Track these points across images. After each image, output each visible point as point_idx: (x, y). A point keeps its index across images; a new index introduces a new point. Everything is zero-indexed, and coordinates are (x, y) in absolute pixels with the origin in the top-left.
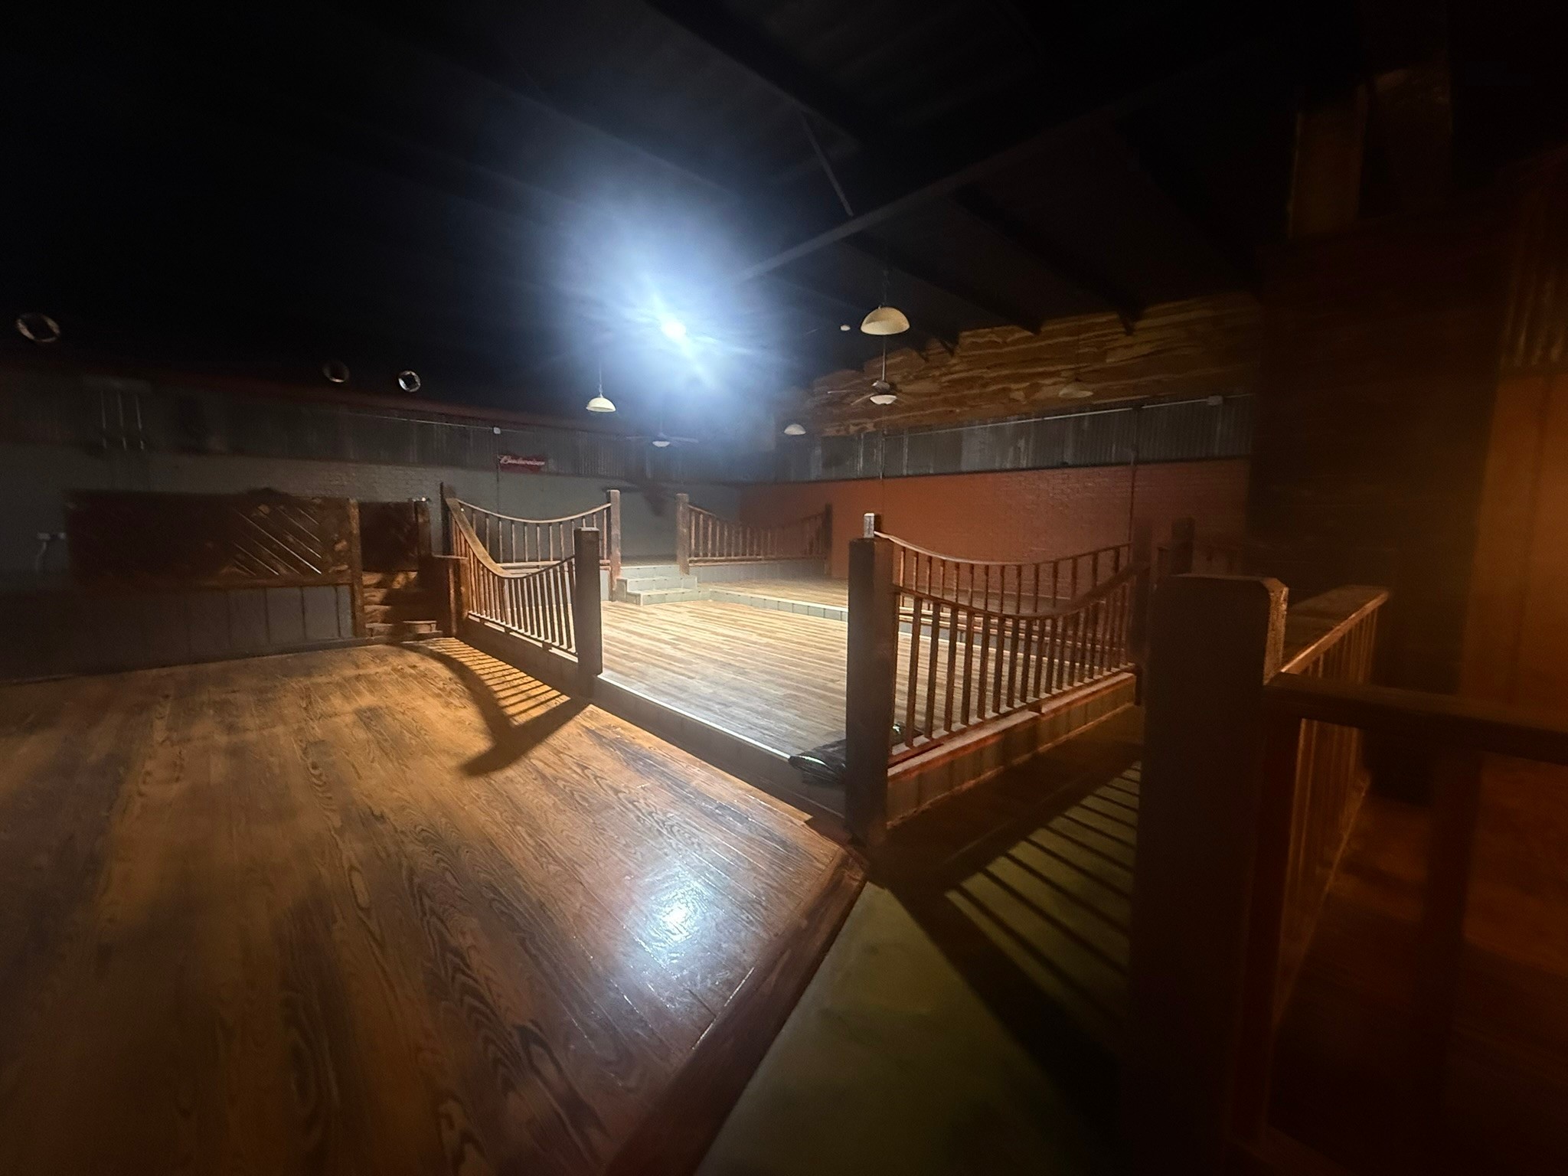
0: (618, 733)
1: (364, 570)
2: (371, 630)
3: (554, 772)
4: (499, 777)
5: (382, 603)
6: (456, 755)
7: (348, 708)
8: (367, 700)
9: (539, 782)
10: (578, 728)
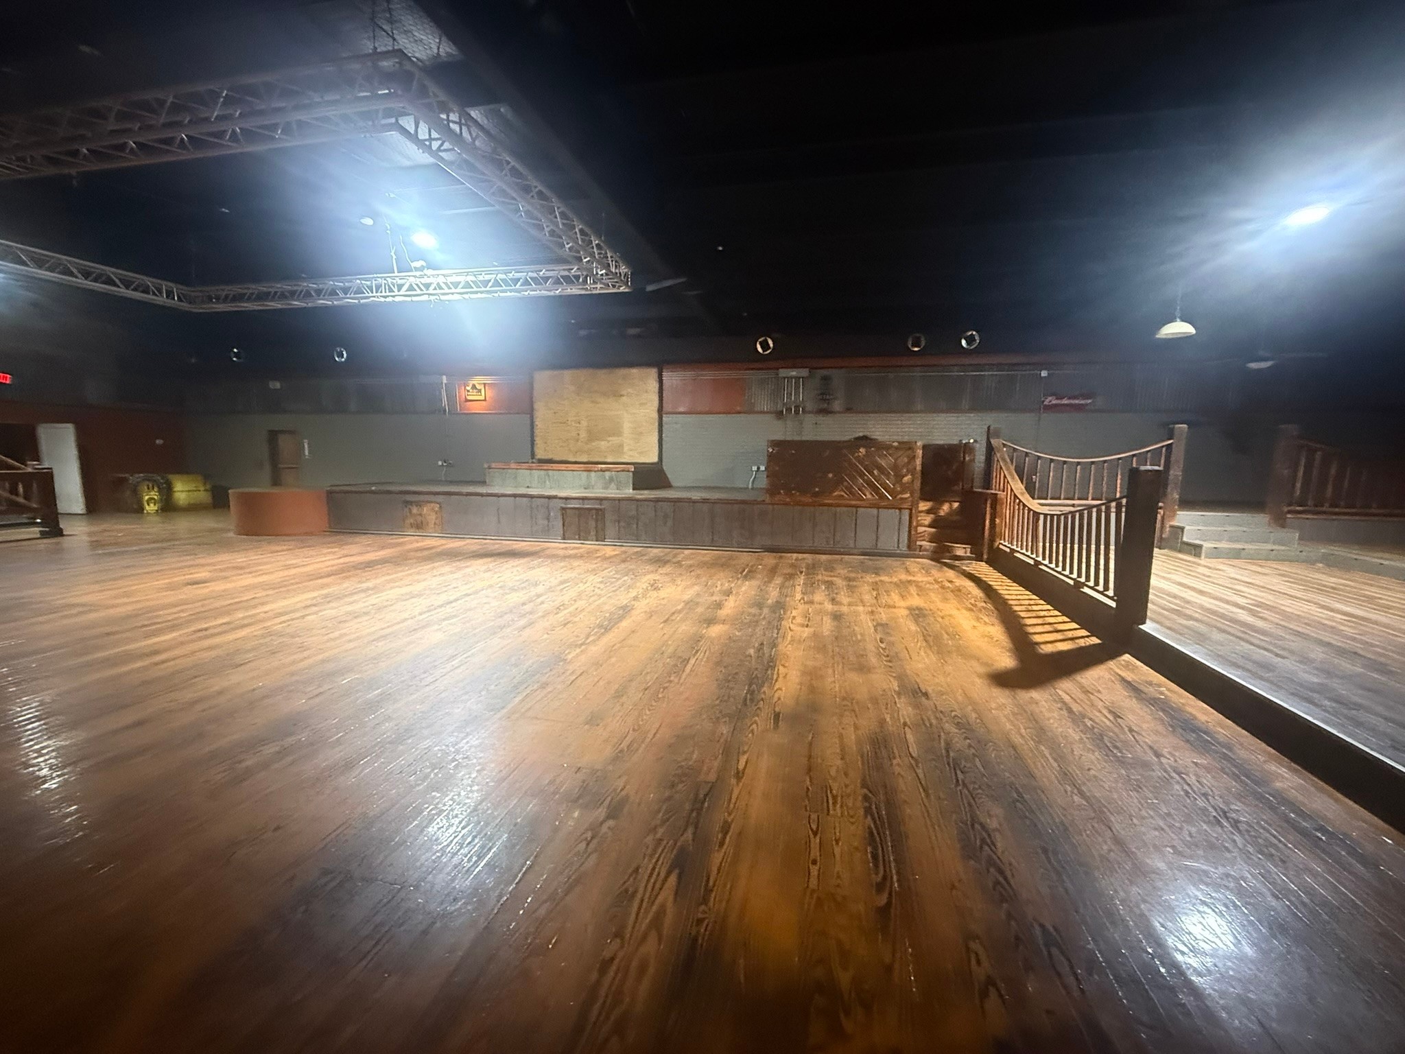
0: (1162, 693)
1: (921, 499)
2: (921, 546)
3: (1080, 709)
4: (1025, 695)
5: (930, 526)
6: (986, 664)
7: (902, 604)
8: (916, 601)
9: (1065, 712)
10: (1111, 674)
